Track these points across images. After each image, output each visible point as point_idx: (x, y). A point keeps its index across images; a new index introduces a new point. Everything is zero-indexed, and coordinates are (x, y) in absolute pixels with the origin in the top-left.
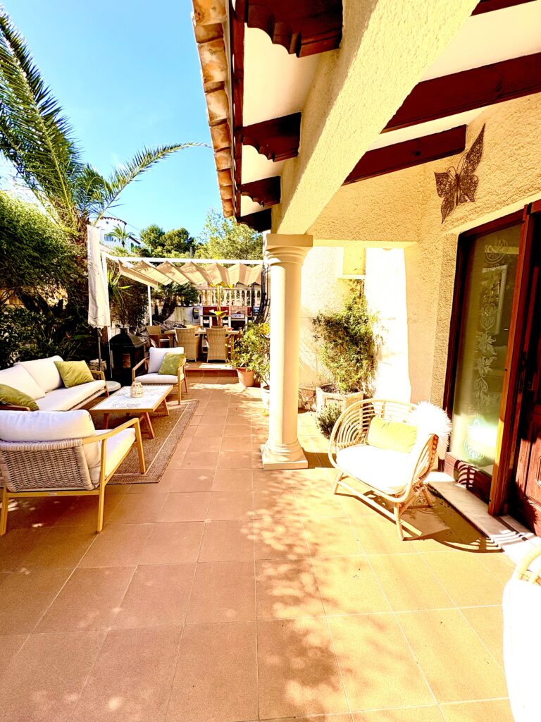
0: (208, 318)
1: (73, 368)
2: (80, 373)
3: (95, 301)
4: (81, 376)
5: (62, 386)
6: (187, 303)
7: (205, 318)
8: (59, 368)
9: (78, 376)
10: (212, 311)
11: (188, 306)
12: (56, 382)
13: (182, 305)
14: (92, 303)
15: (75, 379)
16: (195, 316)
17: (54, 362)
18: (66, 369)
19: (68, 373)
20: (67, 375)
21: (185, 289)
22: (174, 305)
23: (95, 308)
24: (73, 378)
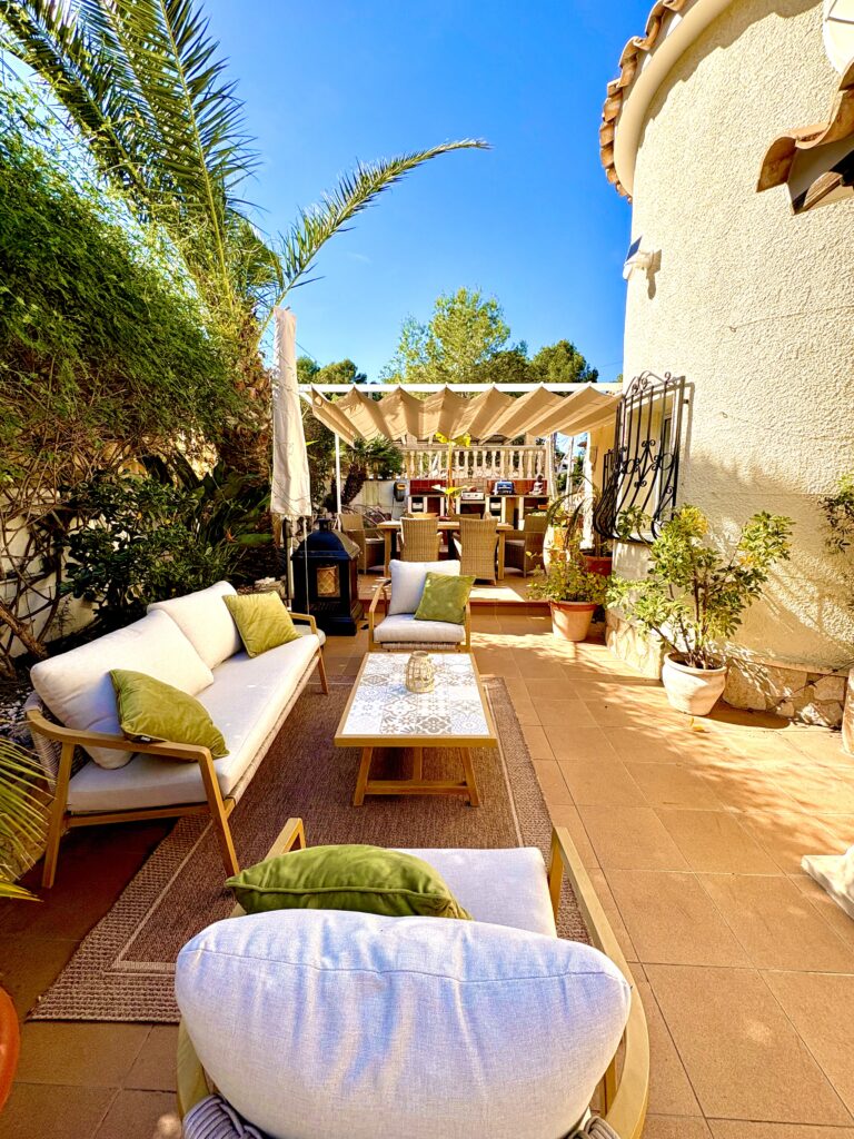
0: (420, 500)
1: (260, 611)
2: (274, 623)
3: (285, 464)
4: (277, 626)
5: (240, 651)
6: (385, 475)
7: (415, 500)
8: (234, 612)
9: (271, 628)
10: (437, 487)
11: (384, 479)
12: (227, 642)
13: (376, 479)
14: (280, 469)
15: (266, 636)
16: (397, 495)
17: (223, 597)
18: (248, 612)
19: (251, 623)
20: (250, 630)
21: (383, 450)
22: (363, 478)
23: (284, 479)
24: (262, 634)
